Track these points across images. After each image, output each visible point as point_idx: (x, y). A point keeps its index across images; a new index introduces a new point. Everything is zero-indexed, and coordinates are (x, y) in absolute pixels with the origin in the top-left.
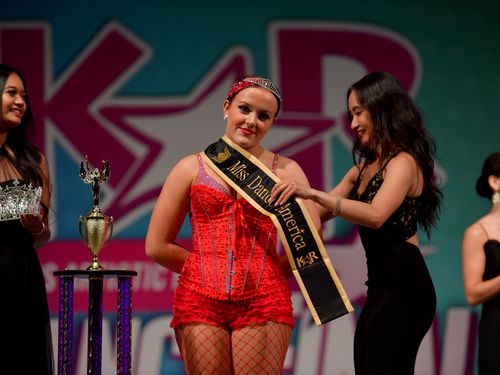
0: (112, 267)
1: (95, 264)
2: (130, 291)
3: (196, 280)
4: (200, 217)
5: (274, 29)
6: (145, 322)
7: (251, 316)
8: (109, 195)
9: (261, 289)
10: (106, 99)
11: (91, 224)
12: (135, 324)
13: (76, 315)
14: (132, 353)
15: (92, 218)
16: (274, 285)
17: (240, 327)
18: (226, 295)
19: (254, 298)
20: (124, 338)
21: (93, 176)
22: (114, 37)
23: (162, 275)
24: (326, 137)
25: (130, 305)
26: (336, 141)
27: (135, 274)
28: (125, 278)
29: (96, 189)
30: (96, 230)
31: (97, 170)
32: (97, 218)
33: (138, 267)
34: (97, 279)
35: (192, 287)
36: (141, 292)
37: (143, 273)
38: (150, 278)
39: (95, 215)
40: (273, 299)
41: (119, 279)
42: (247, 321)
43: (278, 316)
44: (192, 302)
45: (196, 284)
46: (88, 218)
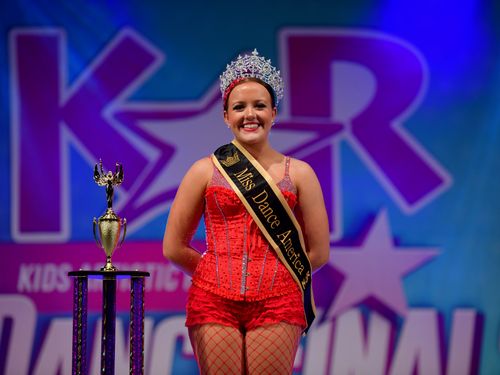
0: (125, 268)
1: (109, 265)
2: (143, 292)
3: (211, 281)
4: (217, 218)
5: (284, 35)
6: (157, 322)
7: (265, 317)
8: (123, 198)
9: (275, 290)
10: (119, 104)
11: (105, 226)
12: (148, 323)
13: (90, 314)
14: (145, 352)
15: (106, 220)
16: (287, 286)
17: (255, 328)
18: (241, 296)
19: (269, 299)
20: (137, 337)
21: (106, 179)
22: (128, 43)
23: (174, 276)
24: (335, 141)
25: (142, 305)
26: (344, 145)
27: (148, 274)
28: (138, 279)
29: (110, 192)
30: (109, 232)
31: (110, 173)
32: (111, 220)
33: (150, 268)
34: (110, 279)
35: (207, 288)
36: (153, 292)
37: (155, 273)
38: (162, 278)
39: (108, 217)
40: (286, 300)
41: (133, 279)
42: (262, 321)
43: (290, 318)
44: (208, 303)
45: (211, 284)
46: (102, 220)
